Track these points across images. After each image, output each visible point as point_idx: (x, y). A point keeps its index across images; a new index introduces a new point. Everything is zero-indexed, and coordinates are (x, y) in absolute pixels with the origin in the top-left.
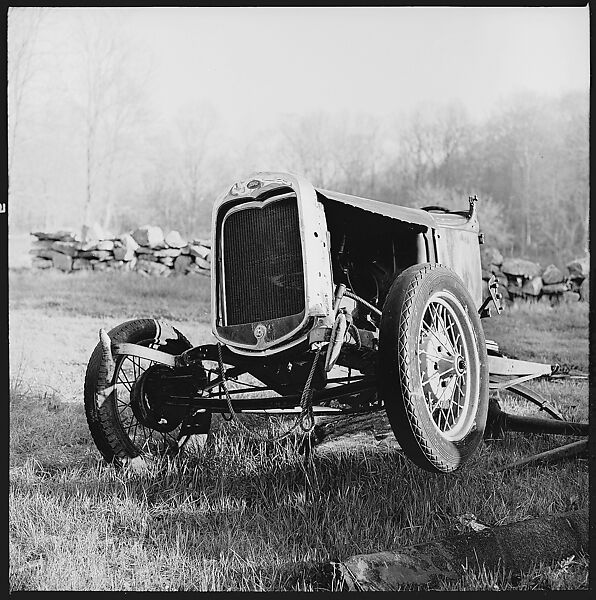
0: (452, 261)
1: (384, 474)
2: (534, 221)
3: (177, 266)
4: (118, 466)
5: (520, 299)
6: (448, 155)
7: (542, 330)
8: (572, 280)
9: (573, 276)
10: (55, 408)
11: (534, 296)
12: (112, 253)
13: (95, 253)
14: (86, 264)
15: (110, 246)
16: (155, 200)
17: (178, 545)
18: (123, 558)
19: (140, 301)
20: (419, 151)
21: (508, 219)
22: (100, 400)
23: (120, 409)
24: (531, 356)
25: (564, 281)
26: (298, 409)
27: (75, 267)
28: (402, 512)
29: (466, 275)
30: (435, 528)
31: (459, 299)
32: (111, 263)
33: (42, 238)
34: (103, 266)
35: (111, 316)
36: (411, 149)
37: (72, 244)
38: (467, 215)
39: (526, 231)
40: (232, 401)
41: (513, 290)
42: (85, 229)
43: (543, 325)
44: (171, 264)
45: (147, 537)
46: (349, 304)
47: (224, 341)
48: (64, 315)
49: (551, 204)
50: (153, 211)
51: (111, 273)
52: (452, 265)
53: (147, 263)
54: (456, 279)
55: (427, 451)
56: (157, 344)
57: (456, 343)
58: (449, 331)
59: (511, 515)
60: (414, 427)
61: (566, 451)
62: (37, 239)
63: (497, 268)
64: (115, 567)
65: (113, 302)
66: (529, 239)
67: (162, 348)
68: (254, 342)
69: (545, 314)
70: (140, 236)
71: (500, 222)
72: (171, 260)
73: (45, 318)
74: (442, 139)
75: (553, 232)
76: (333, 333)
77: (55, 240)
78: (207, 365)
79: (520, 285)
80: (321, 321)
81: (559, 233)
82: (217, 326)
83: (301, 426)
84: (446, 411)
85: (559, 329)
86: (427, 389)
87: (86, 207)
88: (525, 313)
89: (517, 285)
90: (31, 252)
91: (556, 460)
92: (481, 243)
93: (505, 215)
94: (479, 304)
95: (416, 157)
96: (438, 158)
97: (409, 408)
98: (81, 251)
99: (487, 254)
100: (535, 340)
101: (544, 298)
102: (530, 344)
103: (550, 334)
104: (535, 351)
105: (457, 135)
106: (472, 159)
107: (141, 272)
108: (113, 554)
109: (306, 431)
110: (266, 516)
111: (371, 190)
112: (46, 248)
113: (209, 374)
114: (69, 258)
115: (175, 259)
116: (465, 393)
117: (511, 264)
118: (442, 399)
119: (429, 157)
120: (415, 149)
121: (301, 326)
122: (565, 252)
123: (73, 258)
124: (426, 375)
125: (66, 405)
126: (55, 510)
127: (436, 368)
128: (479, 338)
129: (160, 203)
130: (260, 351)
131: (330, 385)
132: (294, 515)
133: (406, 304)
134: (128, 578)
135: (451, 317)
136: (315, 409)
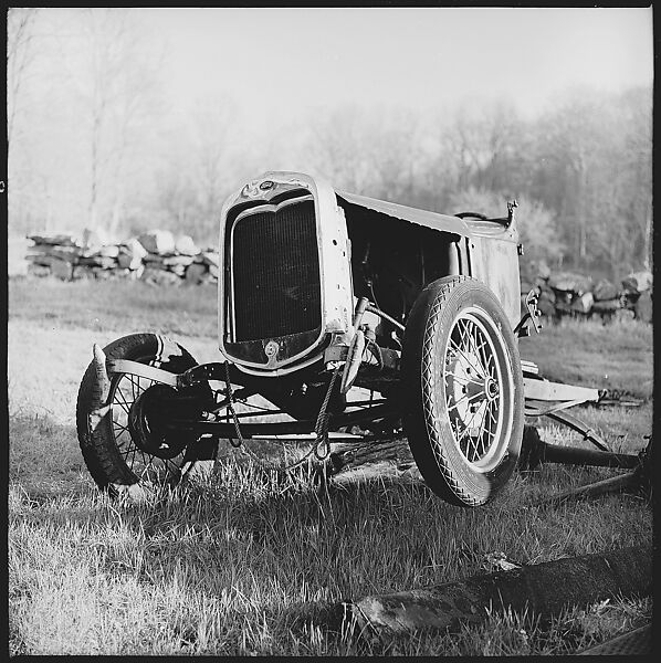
0: (487, 274)
1: (407, 507)
2: (589, 230)
3: (188, 275)
4: (113, 495)
5: (568, 317)
6: (495, 155)
7: (592, 351)
8: (626, 296)
9: (627, 292)
10: (47, 432)
11: (583, 314)
12: (116, 260)
13: (98, 260)
14: (87, 271)
15: (115, 253)
16: (168, 201)
17: (176, 582)
18: (115, 597)
19: (146, 314)
20: (463, 151)
21: (560, 227)
22: (95, 421)
23: (116, 433)
24: (578, 380)
25: (618, 297)
26: (314, 435)
27: (76, 274)
28: (425, 550)
29: (502, 290)
30: (459, 567)
31: (491, 315)
32: (116, 272)
33: (39, 242)
34: (106, 274)
35: (114, 331)
36: (454, 149)
37: (72, 250)
38: (505, 223)
39: (580, 241)
40: (241, 425)
41: (560, 306)
42: (87, 233)
43: (594, 347)
44: (181, 274)
45: (143, 573)
46: (372, 320)
47: (232, 359)
48: (62, 327)
49: (609, 211)
50: (165, 214)
51: (115, 282)
52: (488, 278)
53: (155, 272)
54: (489, 294)
55: (452, 483)
56: (159, 361)
57: (487, 365)
58: (480, 350)
59: (546, 553)
60: (438, 456)
61: (610, 485)
62: (33, 243)
63: (543, 282)
64: (106, 606)
65: (117, 315)
66: (583, 250)
67: (164, 367)
68: (265, 360)
69: (596, 333)
70: (149, 242)
71: (551, 232)
72: (183, 268)
73: (40, 331)
74: (488, 137)
75: (610, 243)
76: (350, 352)
77: (53, 245)
78: (215, 385)
79: (569, 302)
80: (340, 339)
81: (617, 244)
82: (225, 342)
83: (316, 454)
84: (475, 439)
85: (610, 351)
86: (454, 415)
87: (90, 209)
88: (573, 333)
89: (565, 302)
90: (27, 258)
91: (596, 494)
92: (520, 254)
93: (557, 223)
94: (514, 321)
95: (459, 157)
96: (484, 159)
97: (433, 436)
98: (82, 258)
99: (533, 267)
100: (583, 362)
101: (595, 315)
102: (578, 366)
103: (600, 356)
104: (583, 375)
105: (506, 132)
106: (521, 161)
107: (149, 281)
108: (104, 592)
109: (321, 459)
110: (275, 551)
112: (43, 253)
113: (216, 395)
114: (69, 265)
115: (186, 268)
116: (497, 419)
117: (559, 278)
118: (471, 426)
119: (473, 156)
120: (459, 148)
121: (316, 343)
122: (623, 265)
123: (74, 265)
124: (453, 399)
125: (60, 428)
126: (42, 543)
127: (464, 392)
128: (513, 360)
129: (173, 204)
130: (271, 371)
131: (349, 409)
132: (306, 551)
133: (432, 320)
134: (121, 618)
135: (483, 335)
136: (331, 435)
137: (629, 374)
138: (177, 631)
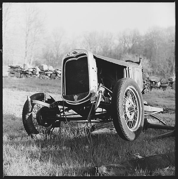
1: (112, 141)
2: (158, 65)
4: (32, 137)
5: (154, 88)
6: (133, 45)
7: (160, 98)
9: (170, 82)
10: (14, 119)
11: (158, 87)
12: (32, 72)
13: (27, 72)
15: (32, 70)
16: (46, 56)
17: (50, 161)
18: (33, 165)
19: (40, 87)
20: (125, 43)
22: (27, 117)
23: (33, 120)
25: (167, 83)
26: (87, 121)
27: (21, 76)
28: (117, 152)
29: (138, 81)
30: (127, 158)
31: (135, 88)
32: (32, 75)
33: (12, 67)
34: (30, 76)
36: (122, 42)
37: (20, 69)
38: (139, 63)
39: (156, 68)
42: (24, 65)
44: (50, 76)
45: (41, 158)
46: (103, 89)
47: (65, 100)
48: (18, 91)
51: (32, 78)
52: (134, 78)
54: (135, 82)
55: (125, 134)
56: (45, 100)
57: (134, 102)
58: (133, 98)
59: (150, 153)
61: (167, 135)
62: (10, 68)
63: (147, 79)
65: (32, 87)
66: (157, 70)
67: (46, 102)
68: (74, 100)
69: (161, 93)
70: (41, 67)
73: (12, 91)
74: (132, 40)
75: (164, 68)
76: (98, 99)
77: (15, 68)
78: (60, 107)
79: (154, 84)
80: (94, 95)
81: (166, 68)
84: (131, 122)
85: (165, 98)
86: (126, 116)
87: (25, 58)
90: (8, 71)
92: (142, 71)
94: (141, 90)
95: (124, 45)
96: (130, 45)
97: (120, 121)
98: (23, 71)
101: (161, 88)
102: (157, 102)
104: (158, 104)
106: (140, 46)
107: (41, 78)
108: (30, 163)
109: (89, 127)
110: (76, 153)
112: (13, 70)
113: (60, 110)
115: (51, 74)
116: (137, 117)
117: (151, 78)
119: (128, 45)
120: (124, 43)
124: (125, 111)
125: (17, 118)
126: (13, 150)
127: (128, 109)
128: (141, 101)
130: (75, 103)
131: (97, 114)
132: (85, 153)
133: (120, 90)
134: (35, 171)
135: (133, 94)
136: (92, 121)
138: (50, 175)
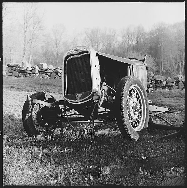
0: (138, 75)
1: (116, 141)
2: (164, 63)
3: (52, 76)
5: (159, 88)
9: (176, 81)
10: (13, 120)
11: (163, 87)
13: (26, 71)
14: (23, 75)
17: (51, 162)
18: (34, 166)
19: (40, 86)
22: (27, 117)
24: (162, 105)
26: (89, 121)
28: (121, 153)
29: (142, 80)
30: (131, 158)
31: (140, 87)
32: (31, 75)
33: (9, 66)
34: (28, 75)
35: (31, 91)
37: (19, 68)
38: (143, 61)
42: (23, 64)
44: (50, 75)
45: (42, 160)
46: (106, 88)
47: (66, 99)
51: (31, 77)
52: (138, 76)
55: (129, 134)
56: (45, 100)
57: (139, 101)
58: (137, 97)
60: (125, 127)
63: (152, 78)
64: (31, 169)
65: (31, 87)
67: (47, 101)
68: (76, 99)
76: (100, 97)
78: (61, 107)
81: (172, 67)
82: (64, 94)
83: (90, 126)
84: (135, 122)
86: (130, 115)
91: (169, 138)
93: (155, 61)
94: (146, 89)
97: (124, 121)
100: (164, 100)
106: (145, 43)
108: (31, 165)
109: (92, 128)
110: (79, 154)
111: (113, 52)
112: (10, 69)
114: (18, 73)
116: (141, 116)
118: (134, 118)
119: (132, 42)
120: (127, 40)
121: (90, 95)
124: (129, 111)
125: (16, 119)
126: (13, 151)
127: (132, 109)
128: (146, 99)
129: (46, 56)
130: (78, 102)
131: (99, 114)
132: (88, 154)
133: (124, 88)
134: (36, 172)
135: (137, 92)
136: (94, 121)
137: (177, 104)
138: (52, 176)
